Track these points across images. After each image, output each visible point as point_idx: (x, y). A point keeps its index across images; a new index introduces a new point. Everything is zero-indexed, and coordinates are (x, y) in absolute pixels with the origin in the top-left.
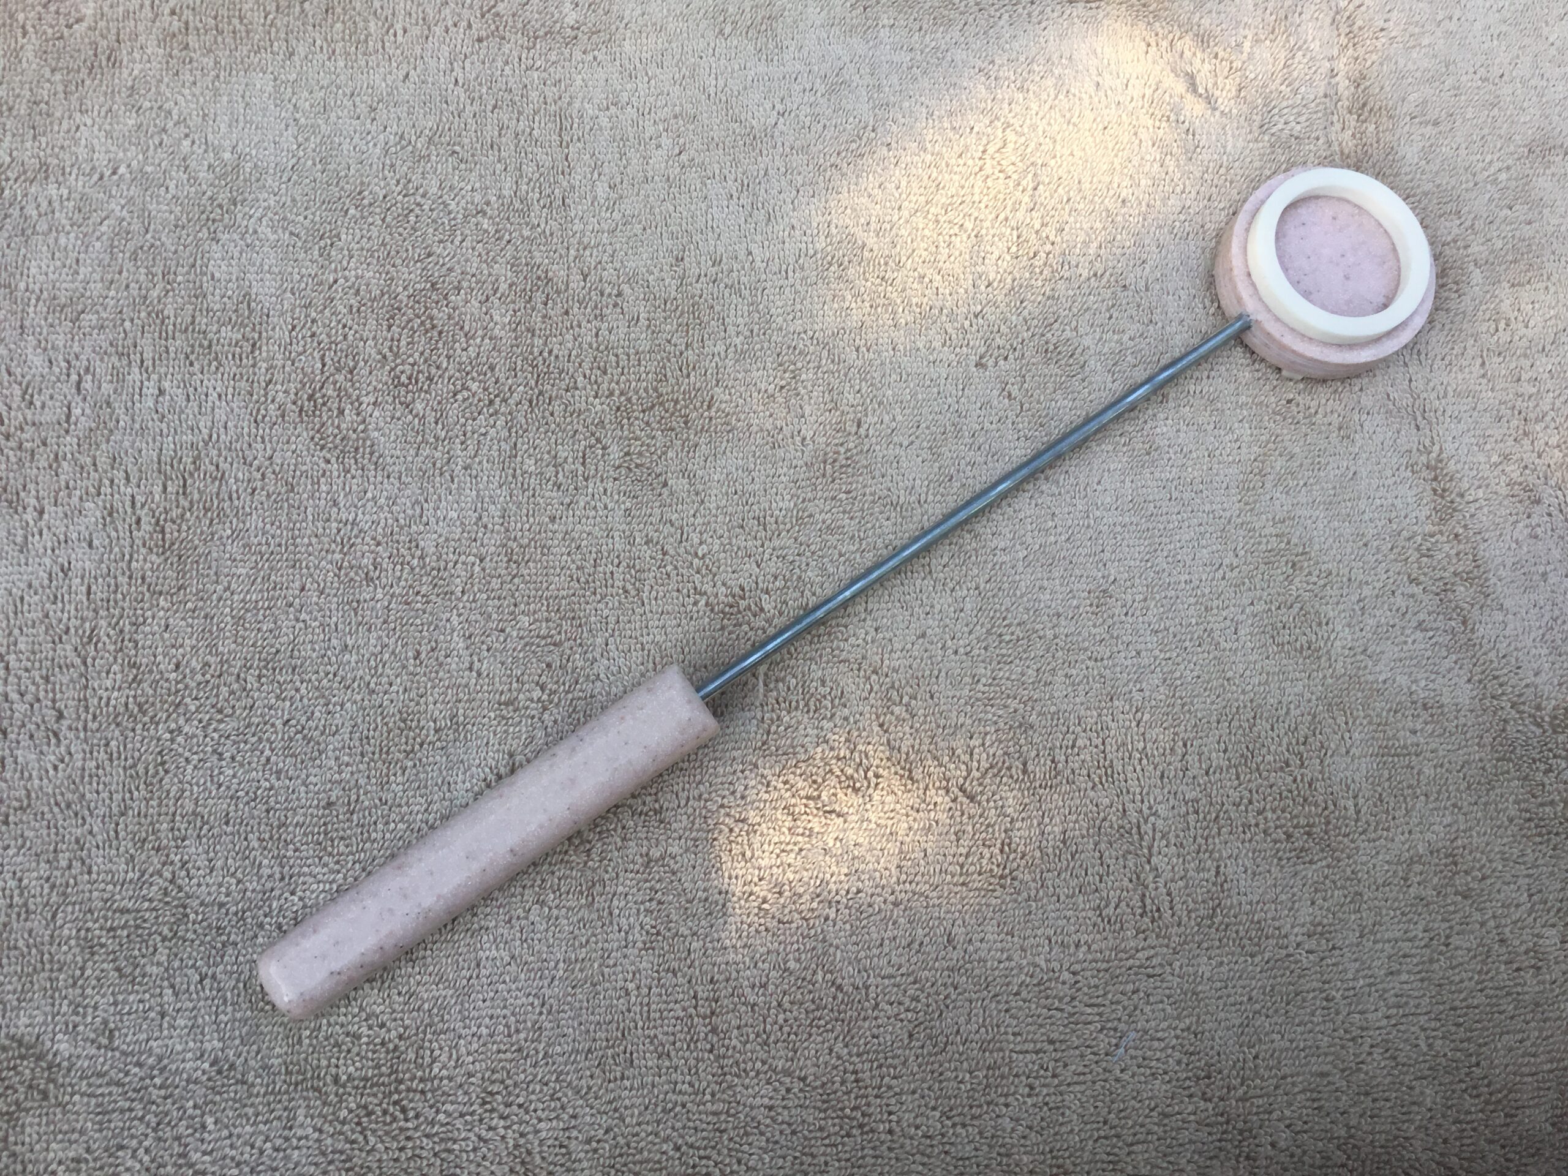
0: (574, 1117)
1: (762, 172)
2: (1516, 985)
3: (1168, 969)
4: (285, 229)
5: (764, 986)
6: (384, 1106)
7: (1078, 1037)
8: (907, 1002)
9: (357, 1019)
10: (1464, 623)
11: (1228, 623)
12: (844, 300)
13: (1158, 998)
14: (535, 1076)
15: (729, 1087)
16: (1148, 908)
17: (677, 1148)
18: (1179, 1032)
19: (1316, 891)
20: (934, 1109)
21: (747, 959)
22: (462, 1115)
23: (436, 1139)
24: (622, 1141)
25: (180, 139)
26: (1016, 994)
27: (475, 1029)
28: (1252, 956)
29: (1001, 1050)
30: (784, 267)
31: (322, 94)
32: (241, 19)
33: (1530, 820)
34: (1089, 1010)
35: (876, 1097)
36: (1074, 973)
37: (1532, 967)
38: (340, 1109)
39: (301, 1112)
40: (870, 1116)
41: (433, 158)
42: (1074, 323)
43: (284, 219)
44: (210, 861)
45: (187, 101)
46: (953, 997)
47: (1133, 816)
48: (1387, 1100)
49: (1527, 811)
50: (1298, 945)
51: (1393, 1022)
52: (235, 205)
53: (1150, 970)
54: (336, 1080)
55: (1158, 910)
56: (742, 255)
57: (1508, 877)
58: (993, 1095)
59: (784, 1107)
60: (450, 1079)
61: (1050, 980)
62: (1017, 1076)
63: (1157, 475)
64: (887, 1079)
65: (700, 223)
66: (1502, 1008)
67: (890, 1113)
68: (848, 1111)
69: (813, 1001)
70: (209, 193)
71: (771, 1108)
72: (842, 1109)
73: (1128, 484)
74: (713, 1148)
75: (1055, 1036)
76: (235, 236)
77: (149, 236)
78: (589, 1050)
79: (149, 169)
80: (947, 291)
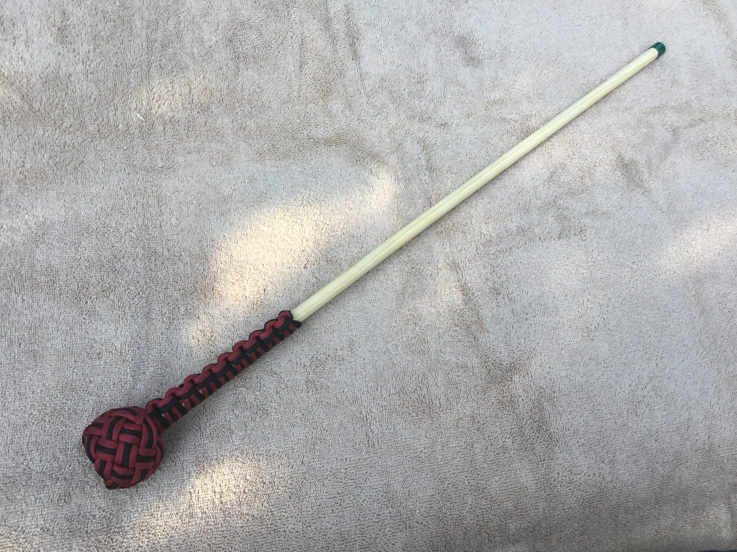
0: (172, 537)
1: (228, 210)
2: (497, 459)
3: (377, 464)
4: (62, 242)
5: (239, 486)
6: (105, 539)
7: (348, 491)
8: (288, 485)
9: (94, 510)
10: (475, 339)
11: (394, 346)
12: (257, 249)
13: (374, 474)
14: (157, 524)
15: (228, 521)
16: (370, 444)
17: (209, 545)
18: (382, 485)
19: (427, 432)
20: (299, 522)
21: (232, 477)
22: (132, 538)
23: (123, 548)
24: (189, 544)
25: (24, 215)
26: (326, 478)
27: (136, 509)
28: (406, 457)
29: (321, 499)
30: (236, 240)
31: (74, 196)
32: (44, 173)
33: (500, 402)
34: (351, 481)
35: (279, 519)
36: (346, 469)
37: (503, 452)
38: (89, 542)
39: (74, 545)
40: (277, 526)
41: (113, 214)
42: (337, 251)
43: (62, 239)
44: (41, 458)
45: (26, 202)
46: (304, 482)
47: (364, 413)
48: (456, 503)
49: (498, 399)
50: (421, 452)
51: (455, 475)
52: (44, 235)
53: (371, 465)
54: (87, 532)
55: (373, 444)
56: (222, 238)
57: (491, 422)
58: (320, 515)
59: (247, 526)
60: (128, 526)
61: (337, 472)
62: (327, 507)
63: (368, 299)
64: (283, 513)
65: (207, 228)
66: (492, 467)
67: (284, 525)
68: (269, 525)
69: (256, 489)
70: (35, 232)
71: (242, 527)
72: (267, 525)
73: (358, 302)
74: (222, 544)
75: (340, 491)
76: (45, 246)
77: (14, 248)
78: (177, 514)
79: (14, 225)
80: (293, 244)
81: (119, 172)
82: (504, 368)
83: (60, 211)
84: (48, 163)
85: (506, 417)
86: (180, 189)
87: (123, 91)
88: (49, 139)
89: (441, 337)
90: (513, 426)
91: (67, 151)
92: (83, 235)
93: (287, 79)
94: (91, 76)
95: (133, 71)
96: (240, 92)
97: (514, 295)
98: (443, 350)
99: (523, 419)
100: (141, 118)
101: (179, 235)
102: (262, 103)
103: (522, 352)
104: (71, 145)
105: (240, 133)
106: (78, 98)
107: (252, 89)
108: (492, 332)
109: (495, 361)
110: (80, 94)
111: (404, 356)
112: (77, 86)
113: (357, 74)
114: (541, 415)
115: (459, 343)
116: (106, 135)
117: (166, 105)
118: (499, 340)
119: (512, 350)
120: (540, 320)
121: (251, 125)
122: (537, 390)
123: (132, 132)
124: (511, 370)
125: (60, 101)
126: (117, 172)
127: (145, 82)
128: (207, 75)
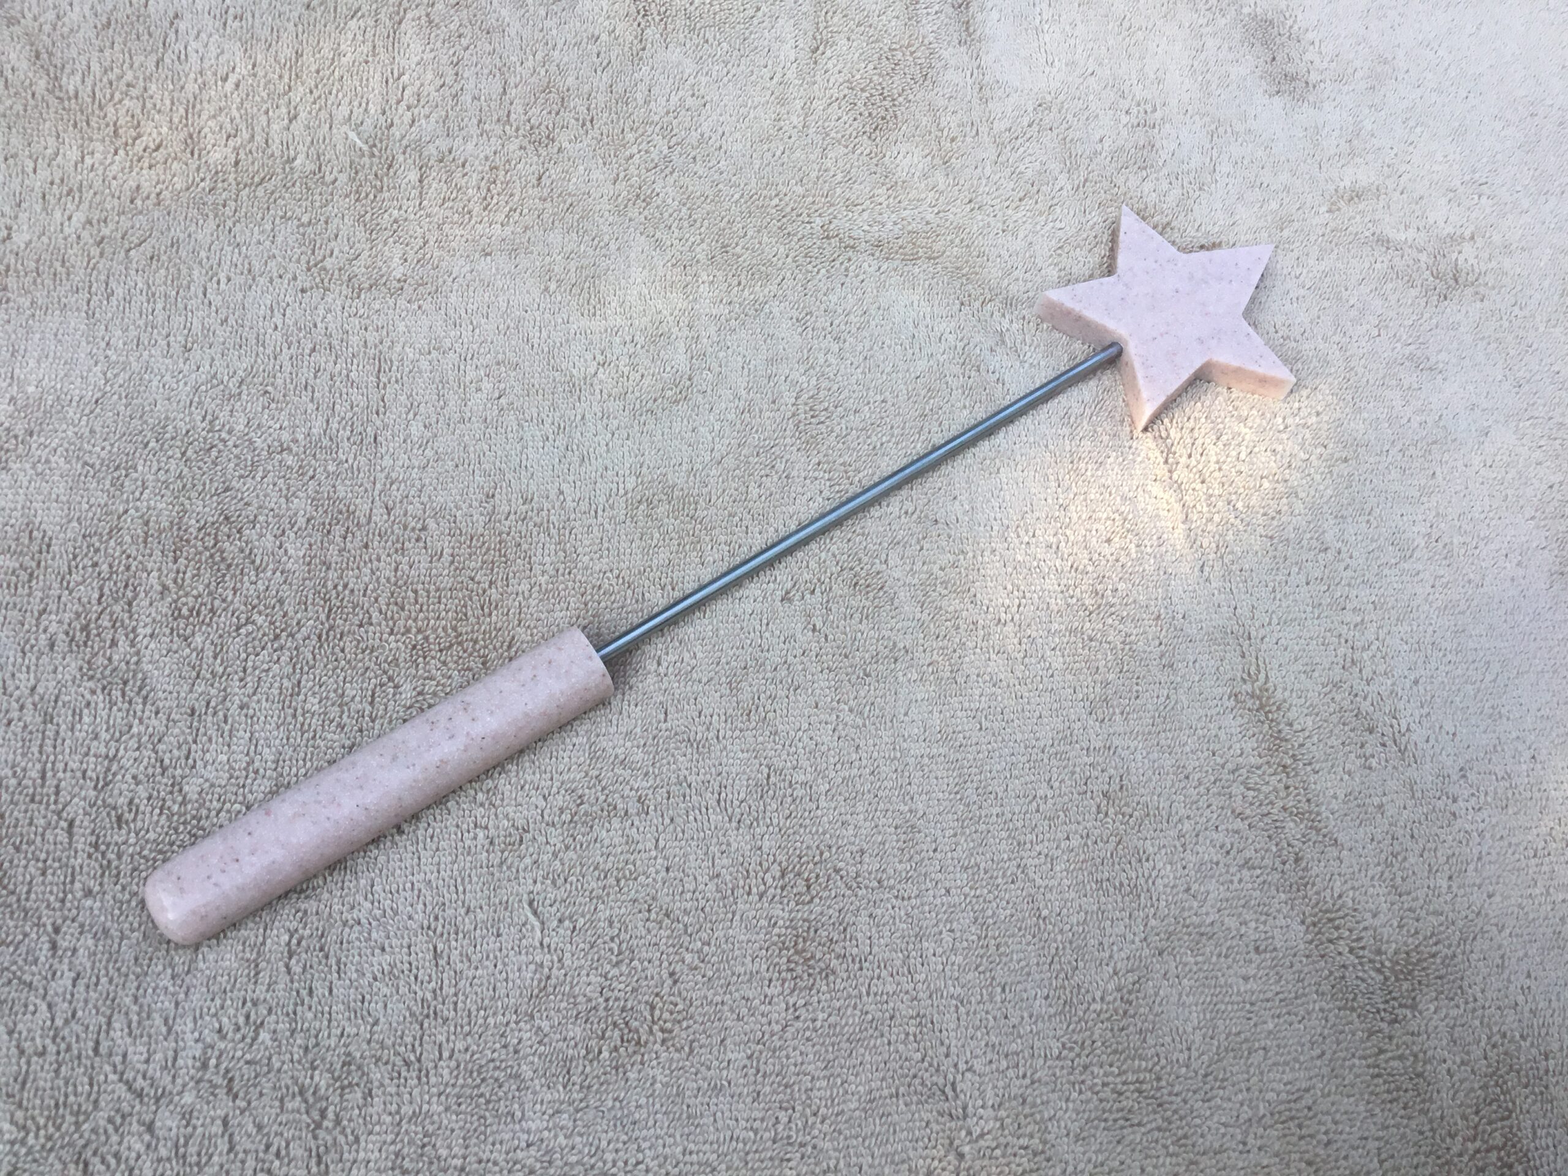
81: (277, 280)
82: (1387, 964)
83: (90, 371)
84: (79, 237)
85: (1397, 1126)
86: (447, 343)
87: (318, 72)
88: (91, 175)
89: (1189, 847)
90: (1423, 1159)
91: (141, 212)
92: (146, 445)
93: (775, 80)
94: (237, 23)
95: (353, 24)
96: (641, 102)
97: (1414, 737)
98: (1195, 887)
99: (1453, 1136)
100: (359, 143)
101: (429, 469)
102: (702, 135)
103: (1443, 918)
104: (153, 196)
105: (633, 212)
106: (192, 75)
107: (674, 99)
108: (1347, 845)
109: (1359, 939)
110: (196, 68)
111: (1073, 895)
112: (193, 45)
113: (970, 81)
114: (1511, 1127)
115: (1245, 872)
116: (256, 179)
117: (432, 120)
118: (1370, 873)
119: (1410, 910)
120: (1494, 821)
121: (667, 190)
122: (1494, 1046)
123: (329, 178)
124: (1410, 972)
125: (137, 78)
126: (271, 281)
127: (383, 56)
128: (557, 52)
